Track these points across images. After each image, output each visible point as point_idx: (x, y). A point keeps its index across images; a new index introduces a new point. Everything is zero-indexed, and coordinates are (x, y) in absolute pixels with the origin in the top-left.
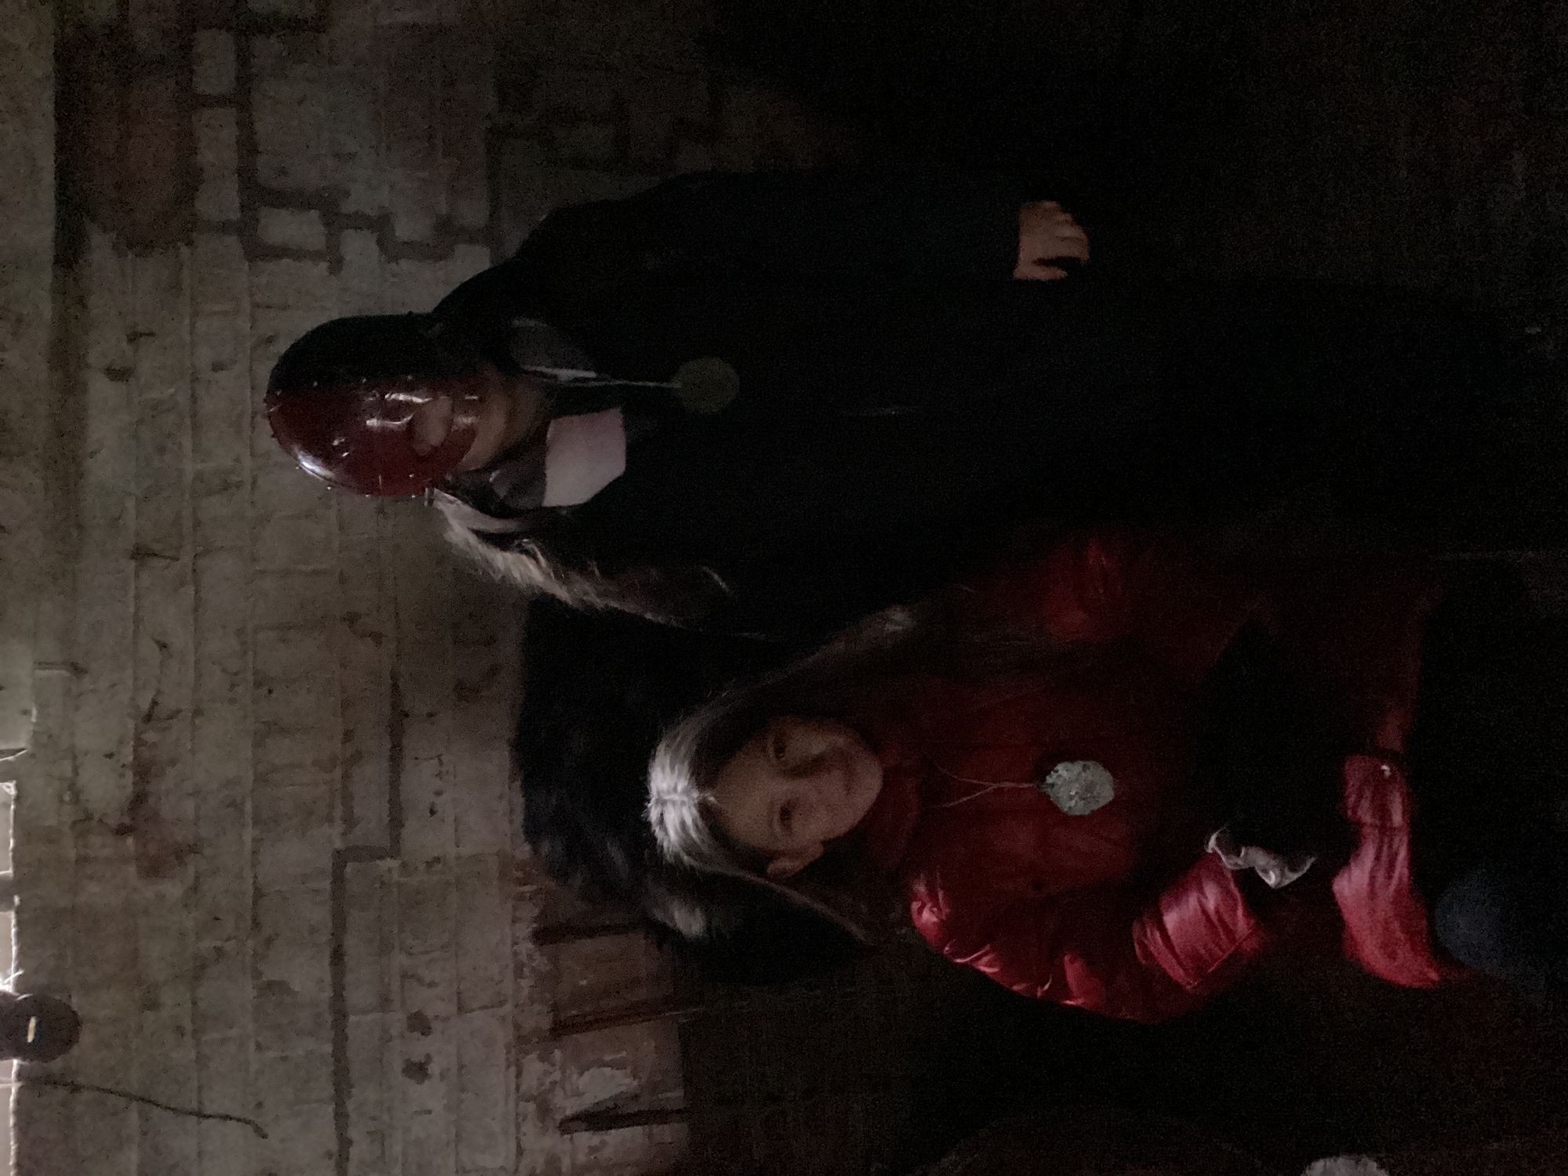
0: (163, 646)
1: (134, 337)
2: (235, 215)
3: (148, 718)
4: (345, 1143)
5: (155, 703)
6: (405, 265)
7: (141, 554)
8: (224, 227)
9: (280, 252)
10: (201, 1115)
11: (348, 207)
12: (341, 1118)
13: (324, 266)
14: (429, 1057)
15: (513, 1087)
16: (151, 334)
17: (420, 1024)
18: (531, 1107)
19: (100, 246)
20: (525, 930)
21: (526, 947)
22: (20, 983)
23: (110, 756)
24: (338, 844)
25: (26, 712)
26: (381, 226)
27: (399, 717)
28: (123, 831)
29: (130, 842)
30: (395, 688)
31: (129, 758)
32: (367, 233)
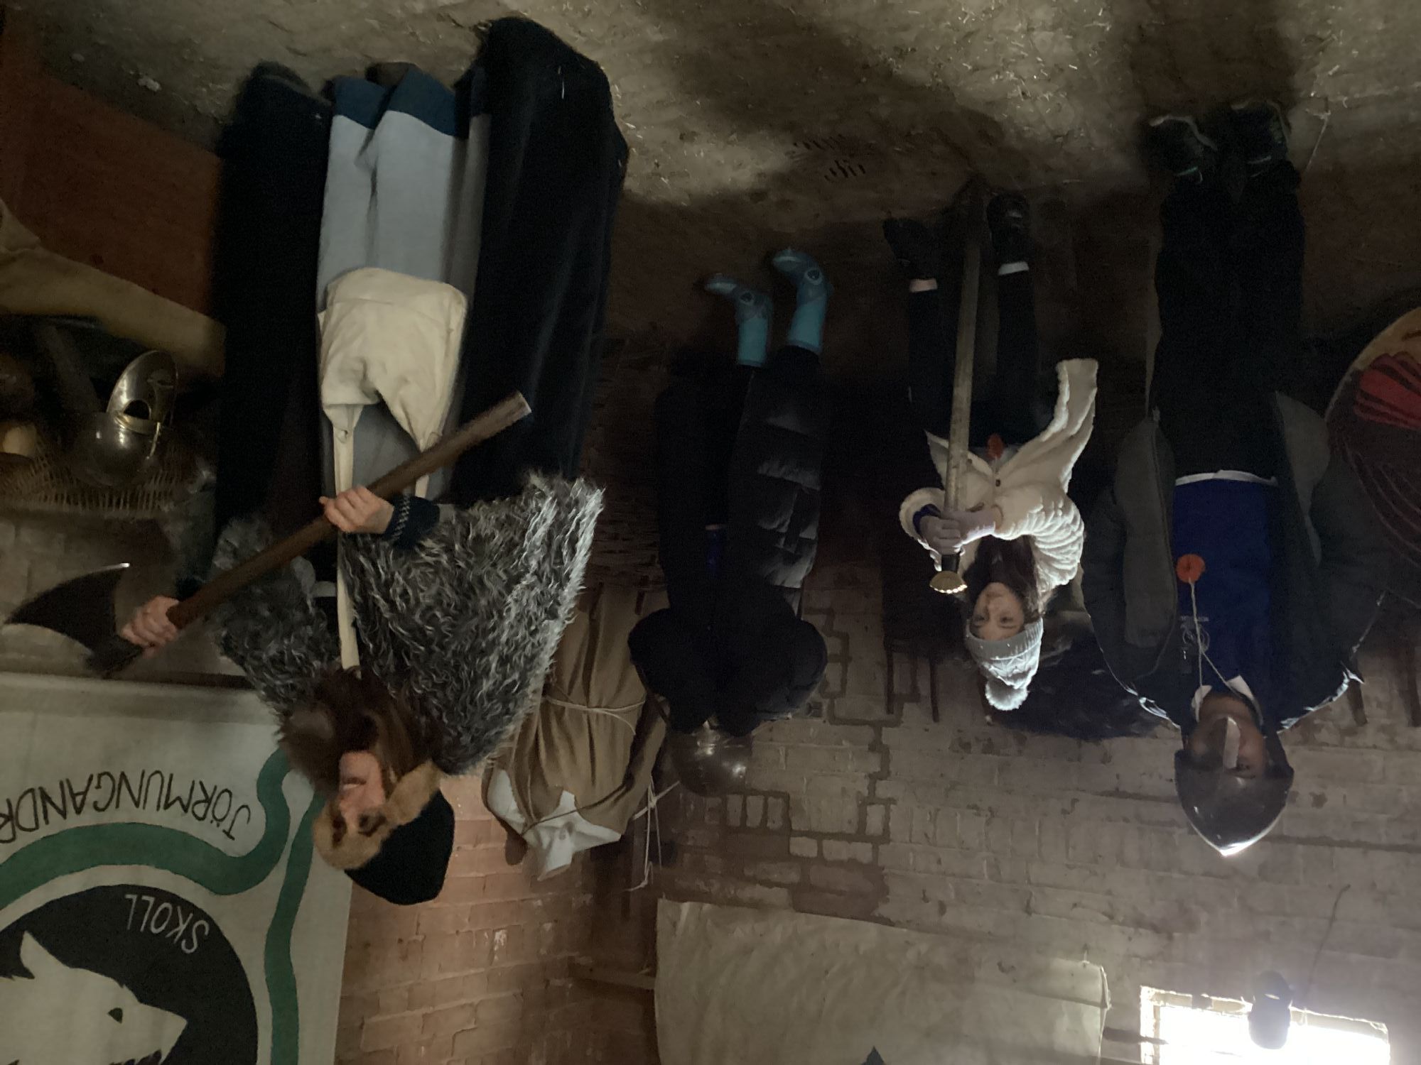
0: (1075, 905)
1: (925, 899)
2: (870, 845)
3: (1111, 917)
4: (1358, 844)
5: (1104, 914)
6: (891, 768)
7: (1028, 910)
8: (875, 850)
9: (886, 830)
10: (1332, 919)
11: (866, 792)
12: (1343, 844)
13: (892, 806)
14: (1312, 794)
15: (1334, 748)
16: (924, 892)
18: (1347, 739)
19: (884, 910)
22: (1248, 1000)
23: (1130, 939)
25: (1085, 965)
26: (874, 778)
27: (1118, 793)
28: (1170, 938)
29: (1176, 935)
30: (1102, 794)
31: (1132, 930)
32: (877, 785)
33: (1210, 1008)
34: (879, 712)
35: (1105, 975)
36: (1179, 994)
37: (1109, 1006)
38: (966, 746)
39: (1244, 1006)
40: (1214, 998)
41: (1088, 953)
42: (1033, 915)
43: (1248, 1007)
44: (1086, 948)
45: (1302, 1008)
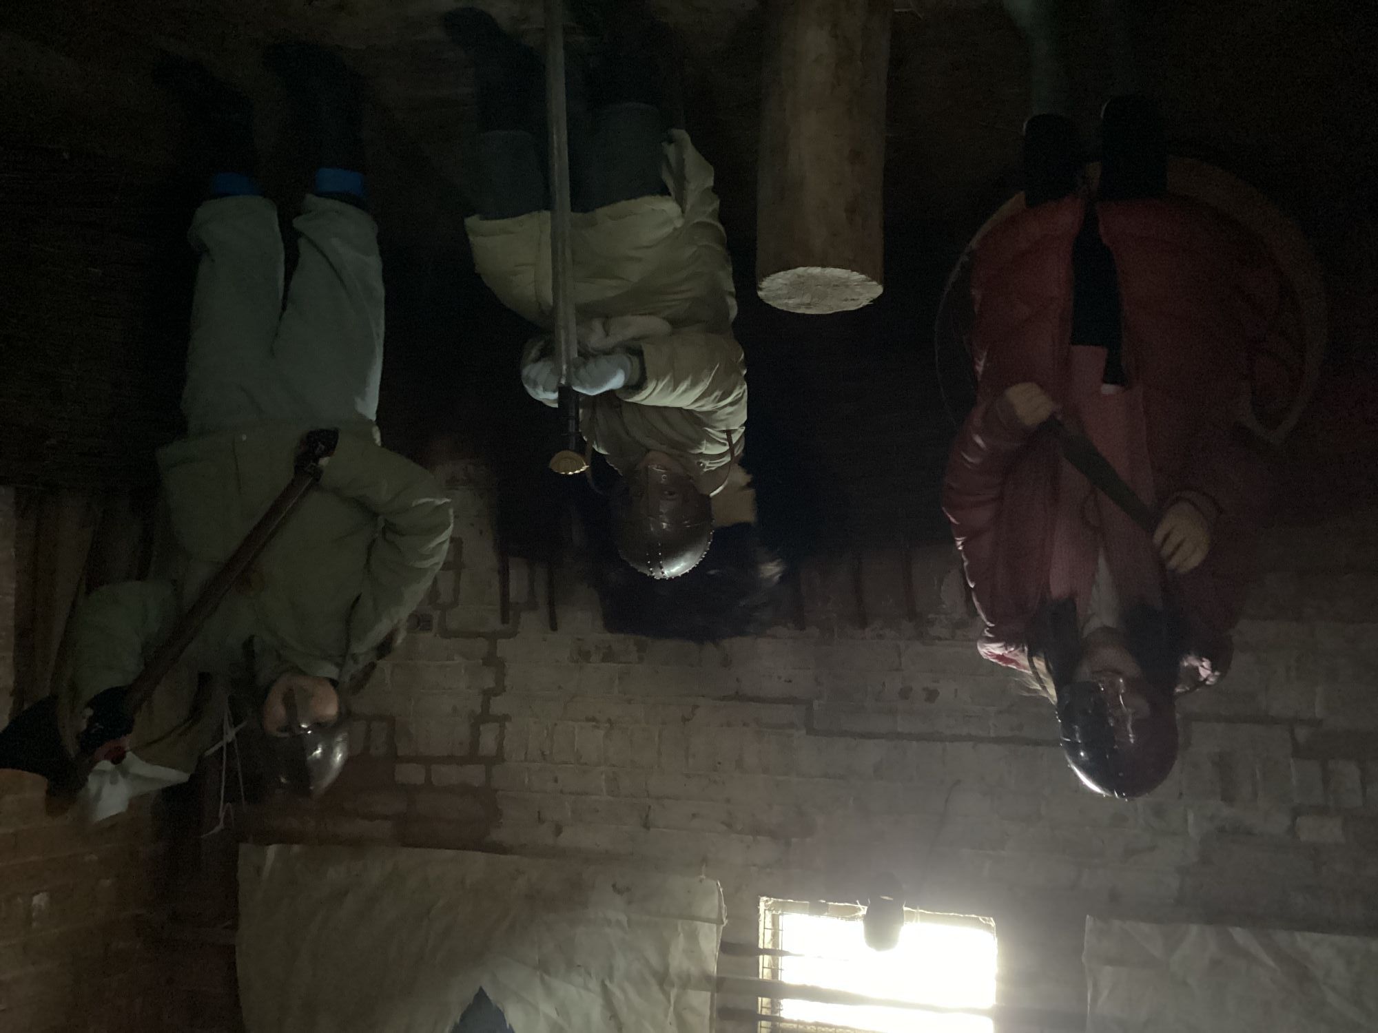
2: (482, 768)
5: (723, 823)
6: (507, 683)
8: (488, 772)
10: (944, 815)
11: (479, 710)
15: (947, 642)
16: (539, 813)
17: (905, 694)
20: (858, 633)
21: (868, 632)
23: (748, 848)
24: (804, 732)
25: (701, 881)
26: (488, 694)
27: (739, 697)
28: (788, 844)
29: (794, 840)
30: (724, 698)
31: (751, 837)
32: (491, 701)
33: (826, 914)
34: (495, 623)
35: (721, 890)
36: (797, 902)
37: (726, 922)
38: (585, 656)
39: (860, 910)
40: (830, 903)
41: (706, 866)
42: (651, 829)
43: (863, 910)
44: (705, 860)
45: (915, 908)
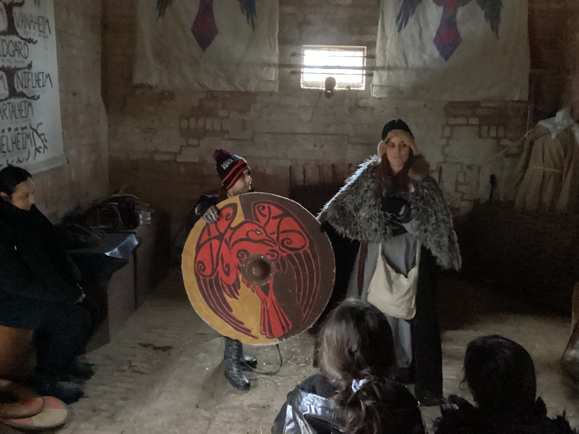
4: (306, 134)
6: (441, 148)
10: (313, 114)
12: (310, 134)
15: (311, 159)
17: (322, 146)
18: (307, 162)
19: (444, 105)
20: (334, 162)
21: (331, 162)
22: (335, 90)
23: (366, 103)
24: (350, 135)
25: (377, 96)
28: (356, 105)
29: (354, 106)
32: (446, 143)
33: (346, 86)
34: (445, 167)
35: (372, 93)
36: (354, 89)
39: (337, 88)
40: (345, 89)
45: (321, 89)
